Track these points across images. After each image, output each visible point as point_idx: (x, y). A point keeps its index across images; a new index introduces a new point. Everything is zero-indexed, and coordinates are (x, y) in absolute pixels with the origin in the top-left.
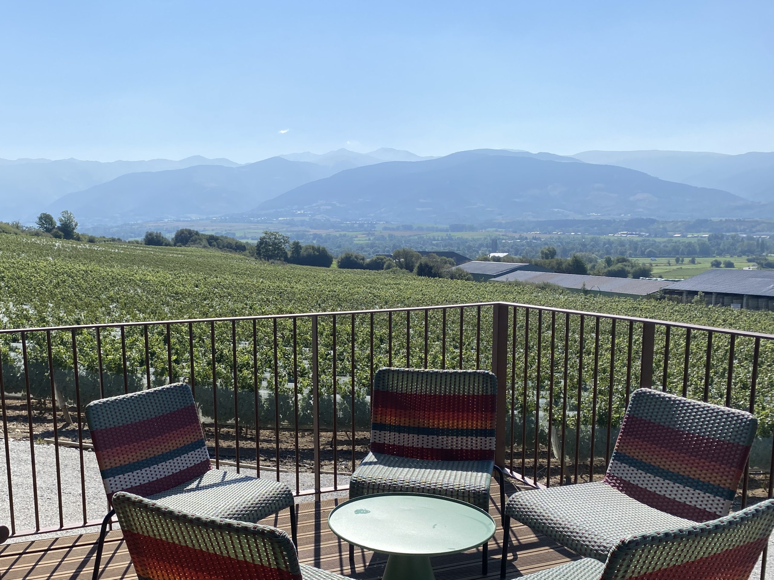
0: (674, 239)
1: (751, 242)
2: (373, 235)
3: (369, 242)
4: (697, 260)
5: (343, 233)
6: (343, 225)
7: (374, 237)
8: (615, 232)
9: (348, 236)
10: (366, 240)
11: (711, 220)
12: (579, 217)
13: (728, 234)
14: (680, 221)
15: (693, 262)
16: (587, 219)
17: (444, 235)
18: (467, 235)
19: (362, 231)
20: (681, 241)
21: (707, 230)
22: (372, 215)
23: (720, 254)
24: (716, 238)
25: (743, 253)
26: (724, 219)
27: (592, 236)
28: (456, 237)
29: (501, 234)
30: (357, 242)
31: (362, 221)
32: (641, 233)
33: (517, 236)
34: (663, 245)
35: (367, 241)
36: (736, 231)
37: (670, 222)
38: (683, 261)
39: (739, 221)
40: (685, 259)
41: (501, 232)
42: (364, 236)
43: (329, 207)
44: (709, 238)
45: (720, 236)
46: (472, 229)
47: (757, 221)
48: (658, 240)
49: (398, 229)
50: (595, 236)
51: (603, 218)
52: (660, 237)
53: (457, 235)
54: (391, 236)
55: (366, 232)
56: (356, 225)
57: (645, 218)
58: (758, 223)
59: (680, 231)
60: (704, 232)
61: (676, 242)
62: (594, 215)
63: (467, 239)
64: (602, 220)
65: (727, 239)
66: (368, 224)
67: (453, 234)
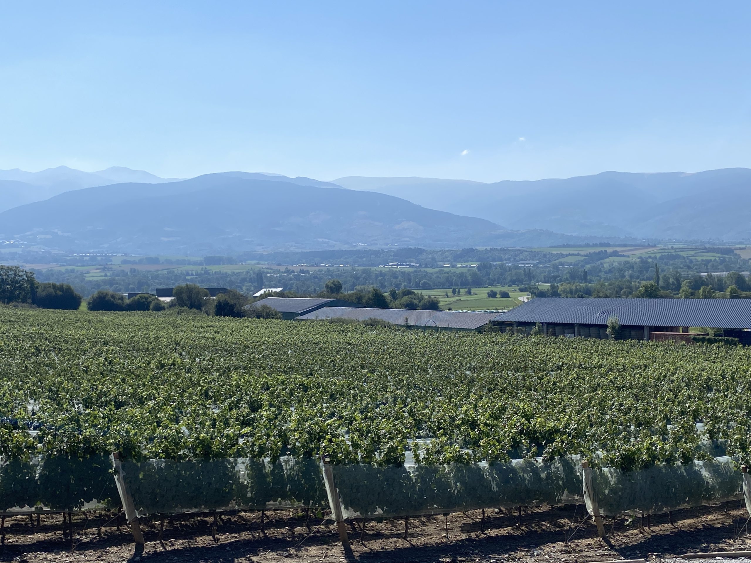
0: (445, 269)
1: (519, 271)
2: (110, 269)
3: (106, 278)
4: (473, 290)
5: (70, 268)
6: (68, 258)
7: (111, 272)
8: (385, 263)
9: (77, 271)
10: (101, 276)
11: (476, 249)
12: (345, 247)
13: (495, 263)
14: (448, 251)
15: (469, 293)
16: (355, 249)
17: (199, 269)
18: (226, 269)
19: (95, 265)
20: (452, 271)
21: (475, 259)
22: (106, 246)
23: (491, 284)
24: (484, 267)
25: (513, 282)
26: (488, 248)
27: (363, 268)
28: (214, 271)
29: (264, 267)
30: (91, 279)
31: (93, 252)
32: (412, 264)
33: (283, 269)
34: (435, 276)
35: (103, 278)
36: (501, 260)
37: (438, 252)
38: (459, 292)
39: (502, 250)
40: (461, 290)
41: (264, 265)
42: (98, 271)
43: (49, 236)
44: (479, 268)
45: (488, 265)
46: (230, 261)
47: (519, 250)
48: (429, 270)
49: (141, 262)
50: (366, 268)
51: (369, 248)
52: (431, 267)
53: (214, 269)
54: (133, 271)
55: (99, 267)
56: (85, 258)
57: (413, 247)
58: (521, 252)
59: (448, 261)
60: (471, 261)
61: (448, 273)
62: (360, 246)
63: (226, 273)
64: (370, 250)
65: (496, 269)
66: (102, 256)
67: (209, 267)
